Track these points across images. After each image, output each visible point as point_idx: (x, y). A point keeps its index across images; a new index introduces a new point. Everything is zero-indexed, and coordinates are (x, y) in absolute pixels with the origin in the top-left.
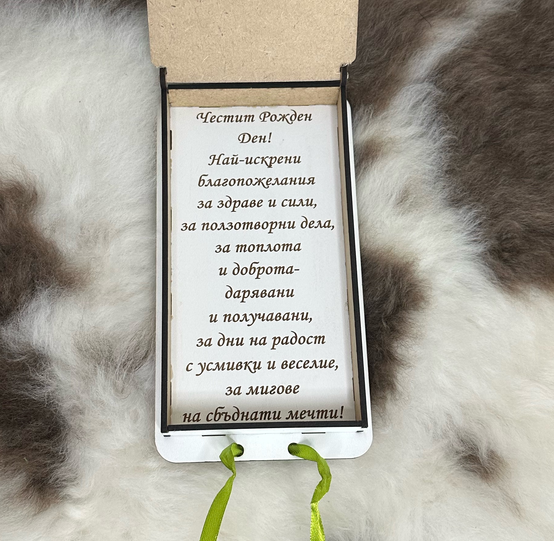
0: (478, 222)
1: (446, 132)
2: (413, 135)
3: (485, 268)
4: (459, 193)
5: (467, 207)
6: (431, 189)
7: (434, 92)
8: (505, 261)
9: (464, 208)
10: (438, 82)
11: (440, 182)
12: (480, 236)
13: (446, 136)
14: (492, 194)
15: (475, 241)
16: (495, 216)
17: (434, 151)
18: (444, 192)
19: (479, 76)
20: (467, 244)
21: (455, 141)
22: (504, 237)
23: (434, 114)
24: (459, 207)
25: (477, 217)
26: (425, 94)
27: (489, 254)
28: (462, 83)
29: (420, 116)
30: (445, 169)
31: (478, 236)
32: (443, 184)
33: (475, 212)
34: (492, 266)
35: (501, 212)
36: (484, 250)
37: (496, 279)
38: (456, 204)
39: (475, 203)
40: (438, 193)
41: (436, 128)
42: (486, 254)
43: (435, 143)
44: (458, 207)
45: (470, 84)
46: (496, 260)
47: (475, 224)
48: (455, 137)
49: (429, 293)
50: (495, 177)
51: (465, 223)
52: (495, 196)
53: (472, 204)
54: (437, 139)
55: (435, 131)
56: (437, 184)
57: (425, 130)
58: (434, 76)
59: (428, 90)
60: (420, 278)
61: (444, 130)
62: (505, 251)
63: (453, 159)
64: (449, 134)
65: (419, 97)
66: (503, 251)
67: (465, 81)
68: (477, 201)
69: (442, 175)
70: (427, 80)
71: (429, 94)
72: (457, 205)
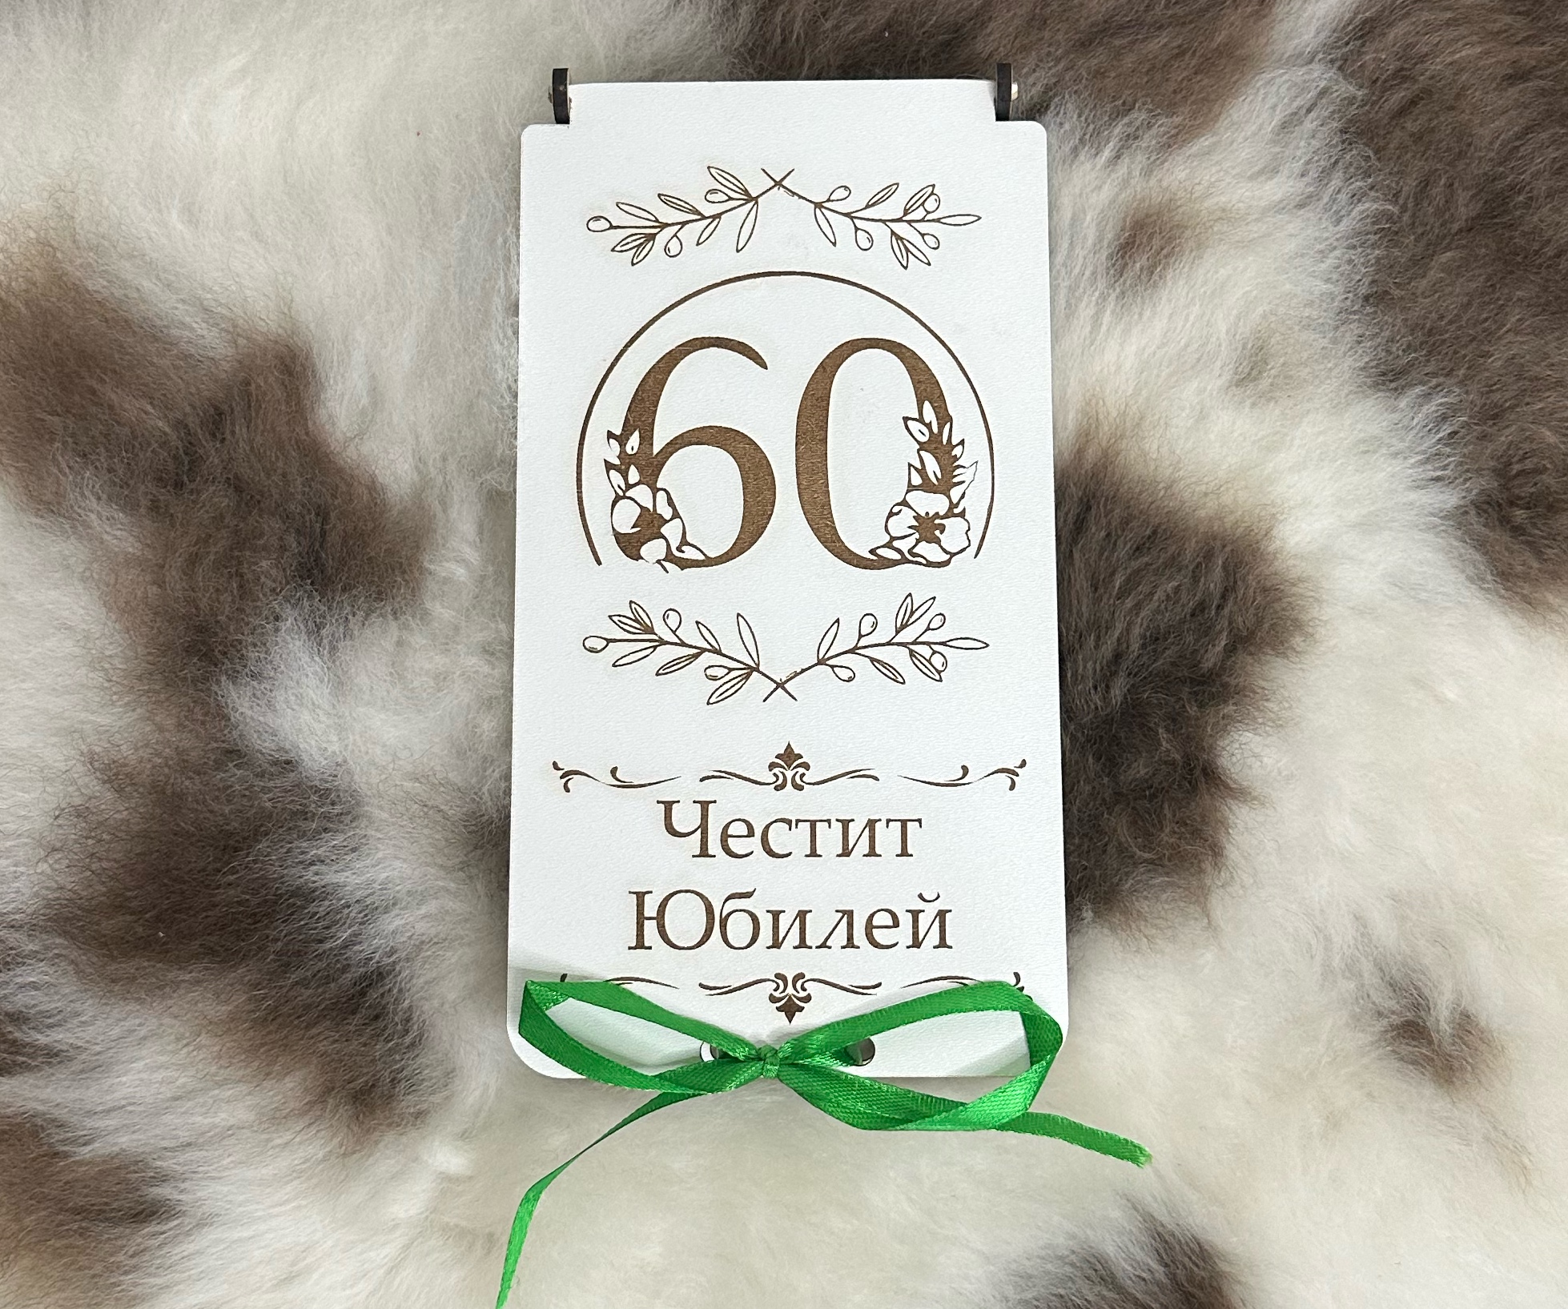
0: (1446, 429)
1: (1365, 194)
2: (1281, 201)
3: (1463, 551)
4: (1400, 353)
5: (1418, 390)
6: (1325, 342)
7: (1336, 88)
8: (1517, 531)
9: (1410, 393)
10: (1349, 62)
11: (1351, 326)
12: (1452, 466)
13: (1367, 205)
14: (1487, 355)
15: (1438, 479)
16: (1493, 415)
17: (1335, 244)
18: (1360, 352)
19: (1460, 44)
20: (1418, 487)
21: (1390, 218)
22: (1517, 467)
23: (1336, 146)
24: (1399, 391)
25: (1444, 418)
26: (1314, 93)
27: (1473, 512)
28: (1416, 64)
29: (1299, 153)
30: (1363, 290)
31: (1445, 468)
32: (1360, 331)
33: (1441, 404)
34: (1481, 545)
35: (1507, 404)
36: (1462, 503)
37: (1489, 577)
38: (1391, 381)
39: (1441, 379)
40: (1345, 354)
41: (1341, 184)
42: (1466, 513)
43: (1338, 222)
44: (1396, 389)
45: (1433, 67)
46: (1493, 529)
47: (1441, 435)
48: (1390, 207)
49: (1316, 615)
50: (1495, 312)
51: (1415, 431)
52: (1496, 362)
53: (1434, 382)
54: (1342, 213)
55: (1339, 191)
56: (1342, 329)
57: (1312, 189)
58: (1339, 48)
59: (1323, 84)
60: (1294, 574)
61: (1361, 188)
62: (1517, 506)
63: (1384, 267)
64: (1374, 201)
65: (1298, 102)
66: (1512, 504)
67: (1423, 58)
68: (1447, 375)
69: (1355, 308)
70: (1321, 56)
71: (1323, 93)
72: (1393, 385)
